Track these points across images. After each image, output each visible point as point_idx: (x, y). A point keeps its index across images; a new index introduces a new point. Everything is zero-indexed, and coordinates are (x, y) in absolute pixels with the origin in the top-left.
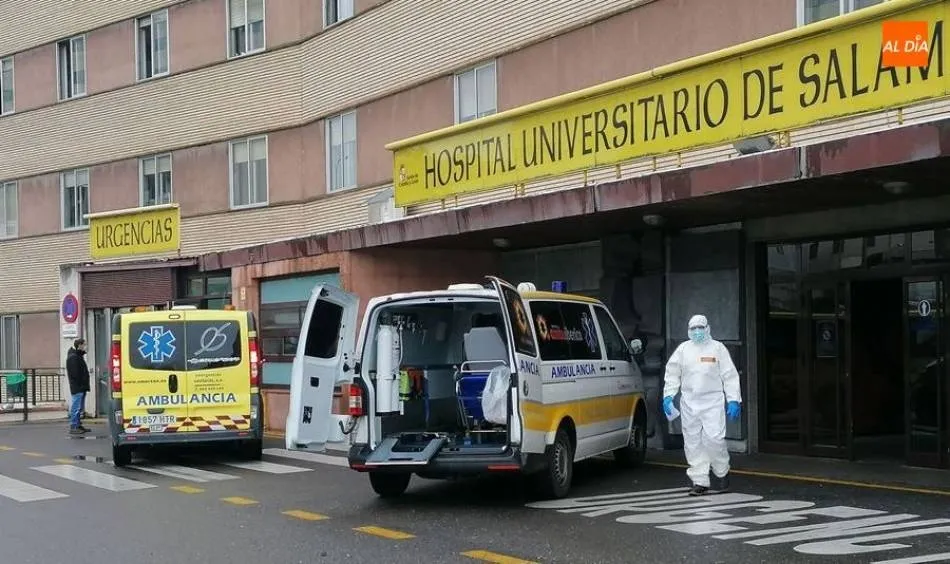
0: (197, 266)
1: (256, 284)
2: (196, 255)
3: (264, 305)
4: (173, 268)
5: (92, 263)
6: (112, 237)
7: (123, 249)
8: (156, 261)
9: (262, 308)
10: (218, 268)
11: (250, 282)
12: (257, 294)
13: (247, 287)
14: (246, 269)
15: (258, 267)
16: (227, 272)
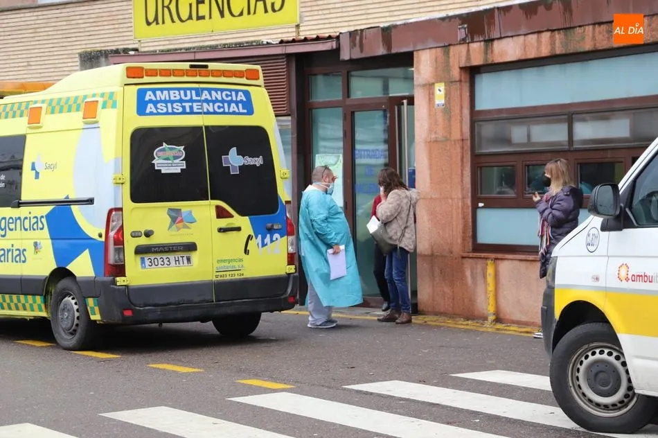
0: (337, 51)
1: (465, 77)
2: (333, 32)
3: (481, 112)
4: (289, 56)
5: (136, 50)
6: (173, 7)
7: (194, 25)
8: (260, 45)
9: (477, 117)
10: (381, 51)
11: (456, 73)
12: (466, 94)
13: (449, 83)
14: (447, 54)
15: (477, 47)
16: (407, 60)
